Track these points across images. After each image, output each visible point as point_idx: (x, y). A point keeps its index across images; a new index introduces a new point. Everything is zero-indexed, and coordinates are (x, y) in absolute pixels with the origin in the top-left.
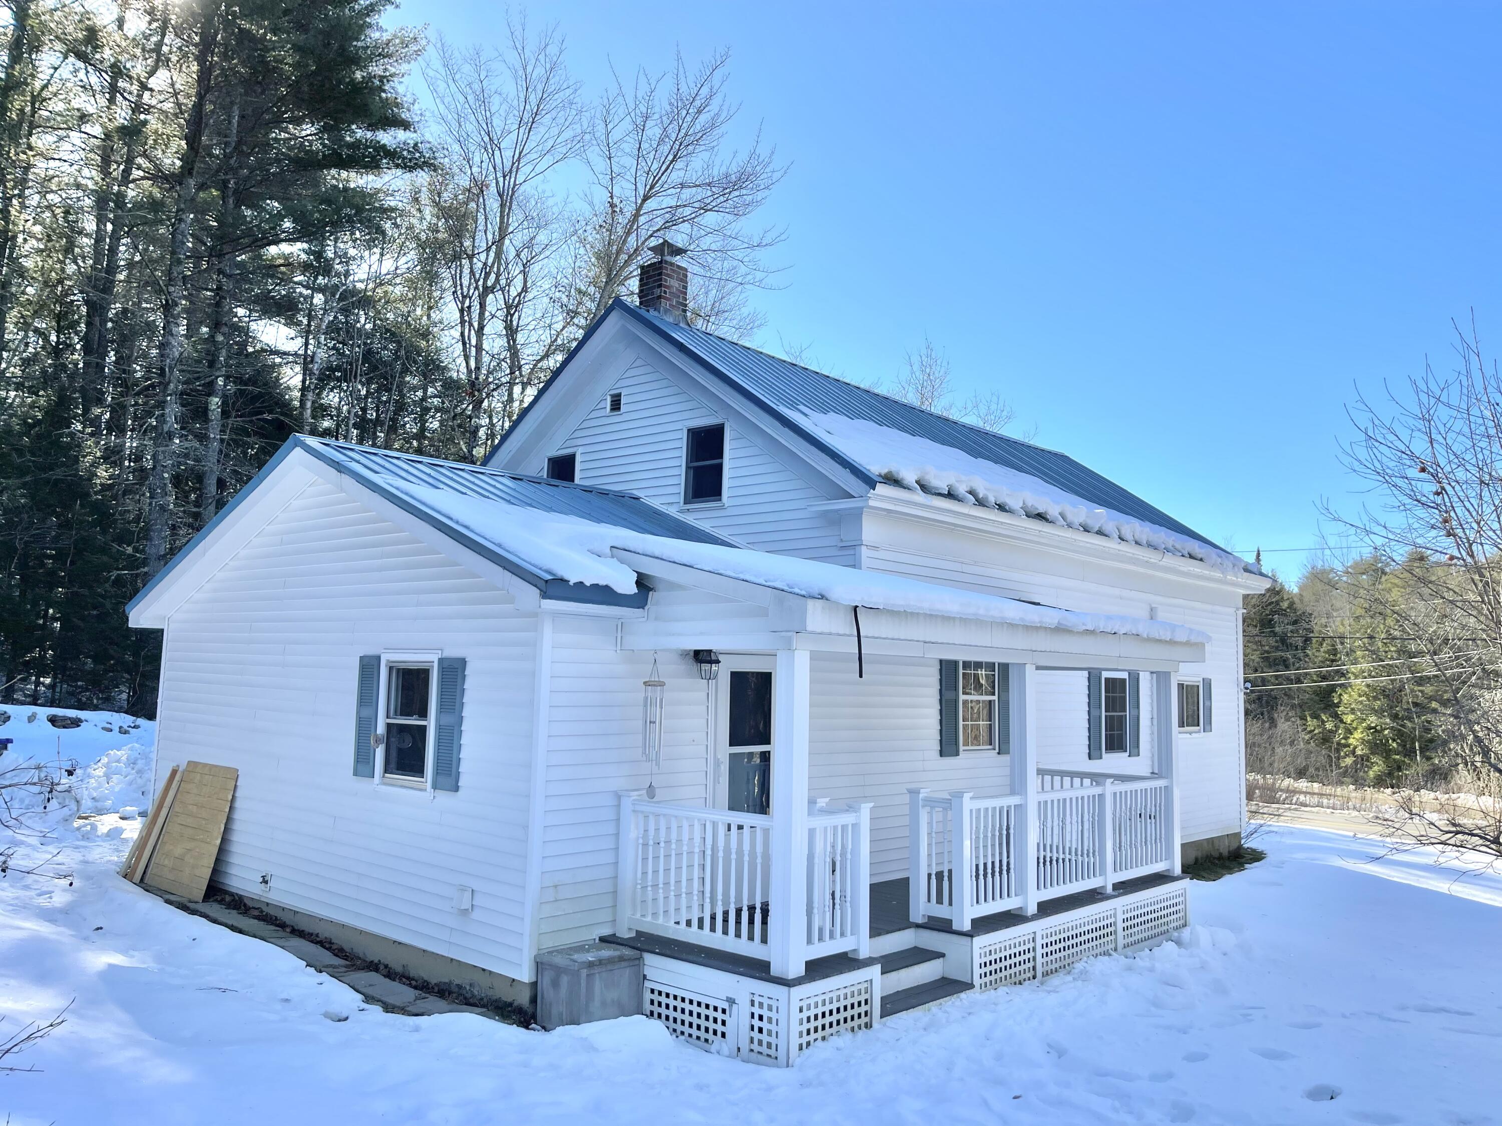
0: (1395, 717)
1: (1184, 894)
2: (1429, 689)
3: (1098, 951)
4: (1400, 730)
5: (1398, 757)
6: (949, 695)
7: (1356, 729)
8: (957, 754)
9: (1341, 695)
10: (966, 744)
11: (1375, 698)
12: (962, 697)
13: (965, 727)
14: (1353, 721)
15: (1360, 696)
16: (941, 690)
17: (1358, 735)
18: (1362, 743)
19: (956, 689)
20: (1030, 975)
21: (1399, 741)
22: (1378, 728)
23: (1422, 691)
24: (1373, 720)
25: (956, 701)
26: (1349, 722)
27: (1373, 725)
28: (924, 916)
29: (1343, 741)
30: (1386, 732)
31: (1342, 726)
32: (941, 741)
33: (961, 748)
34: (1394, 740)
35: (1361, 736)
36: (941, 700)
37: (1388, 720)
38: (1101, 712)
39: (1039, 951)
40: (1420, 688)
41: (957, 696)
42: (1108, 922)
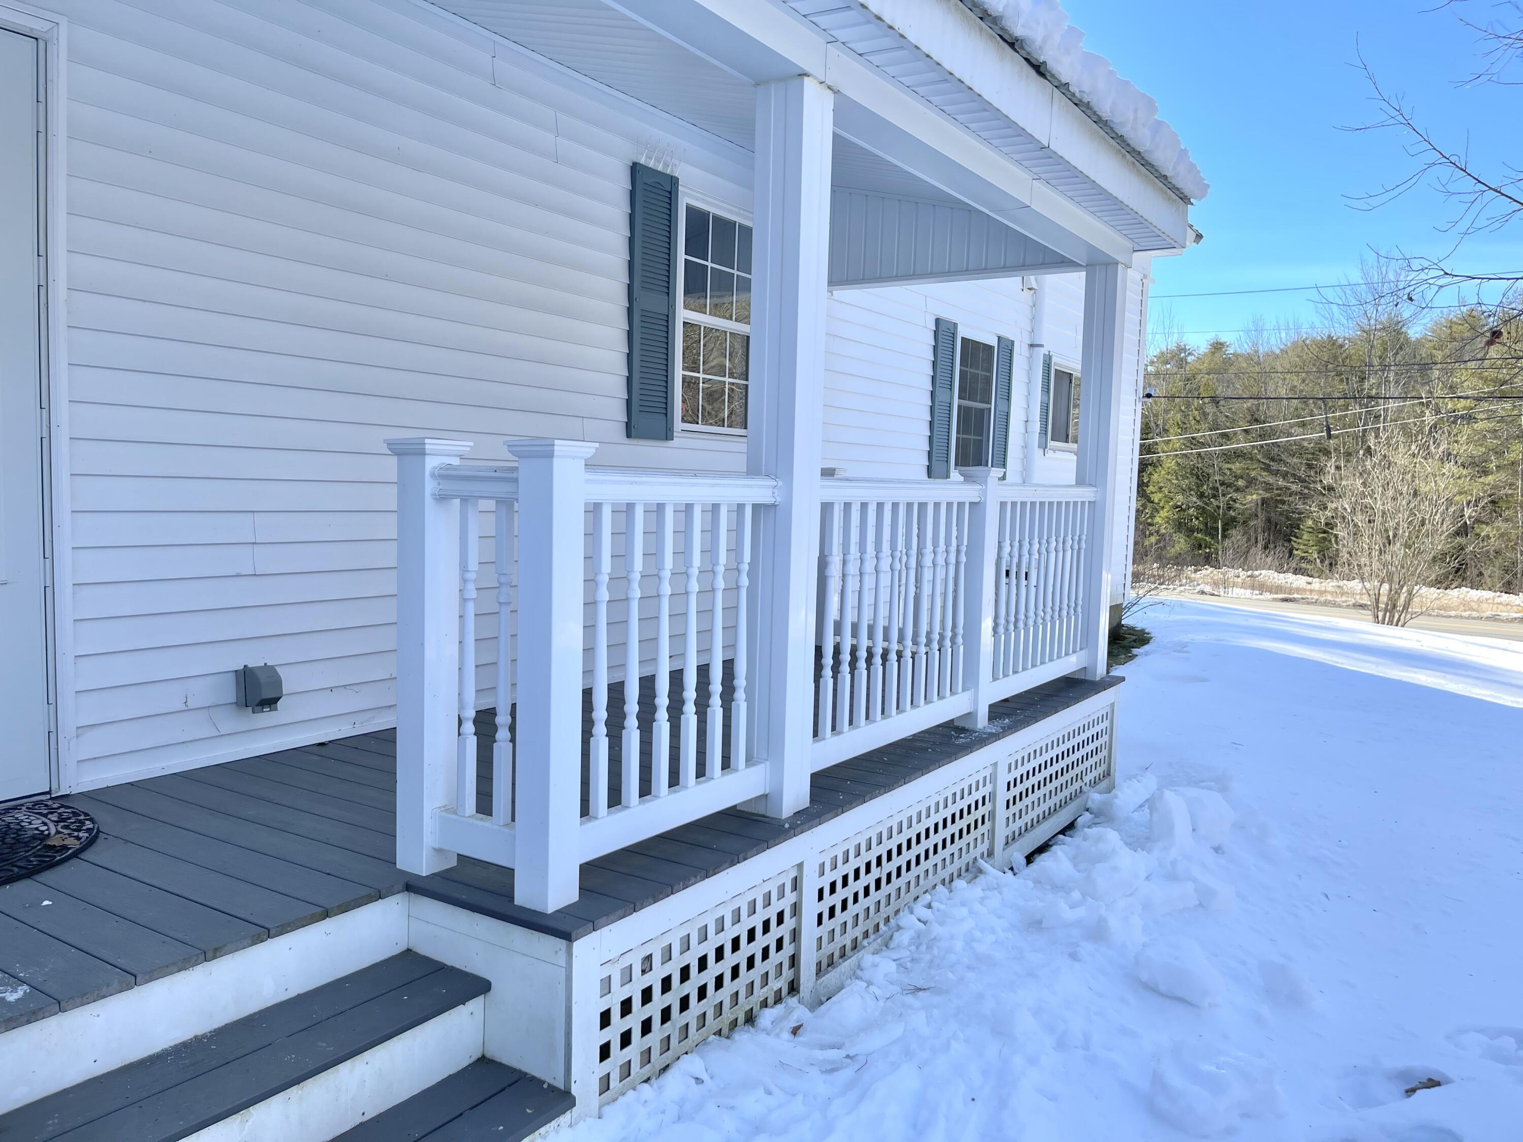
0: (1201, 496)
1: (1109, 715)
2: (1237, 466)
3: (952, 869)
4: (1203, 508)
5: (1199, 535)
6: (652, 302)
7: (1163, 508)
8: (667, 435)
9: (1151, 474)
10: (690, 417)
11: (1184, 477)
12: (683, 314)
13: (690, 384)
14: (1160, 500)
15: (1168, 473)
16: (630, 287)
17: (1163, 513)
18: (1168, 522)
19: (668, 290)
20: (781, 984)
21: (1201, 519)
22: (1184, 507)
23: (1230, 469)
24: (1180, 499)
25: (668, 320)
26: (1156, 501)
27: (1179, 504)
28: (439, 851)
29: (1149, 520)
30: (1191, 511)
31: (1149, 505)
32: (629, 402)
33: (679, 425)
34: (1197, 518)
35: (1166, 514)
36: (630, 311)
37: (1195, 499)
38: (952, 397)
39: (811, 907)
40: (1229, 466)
41: (671, 306)
42: (977, 795)
